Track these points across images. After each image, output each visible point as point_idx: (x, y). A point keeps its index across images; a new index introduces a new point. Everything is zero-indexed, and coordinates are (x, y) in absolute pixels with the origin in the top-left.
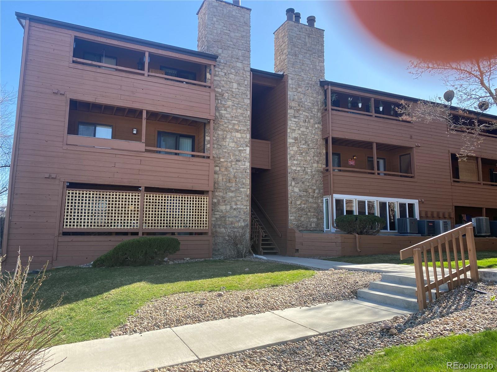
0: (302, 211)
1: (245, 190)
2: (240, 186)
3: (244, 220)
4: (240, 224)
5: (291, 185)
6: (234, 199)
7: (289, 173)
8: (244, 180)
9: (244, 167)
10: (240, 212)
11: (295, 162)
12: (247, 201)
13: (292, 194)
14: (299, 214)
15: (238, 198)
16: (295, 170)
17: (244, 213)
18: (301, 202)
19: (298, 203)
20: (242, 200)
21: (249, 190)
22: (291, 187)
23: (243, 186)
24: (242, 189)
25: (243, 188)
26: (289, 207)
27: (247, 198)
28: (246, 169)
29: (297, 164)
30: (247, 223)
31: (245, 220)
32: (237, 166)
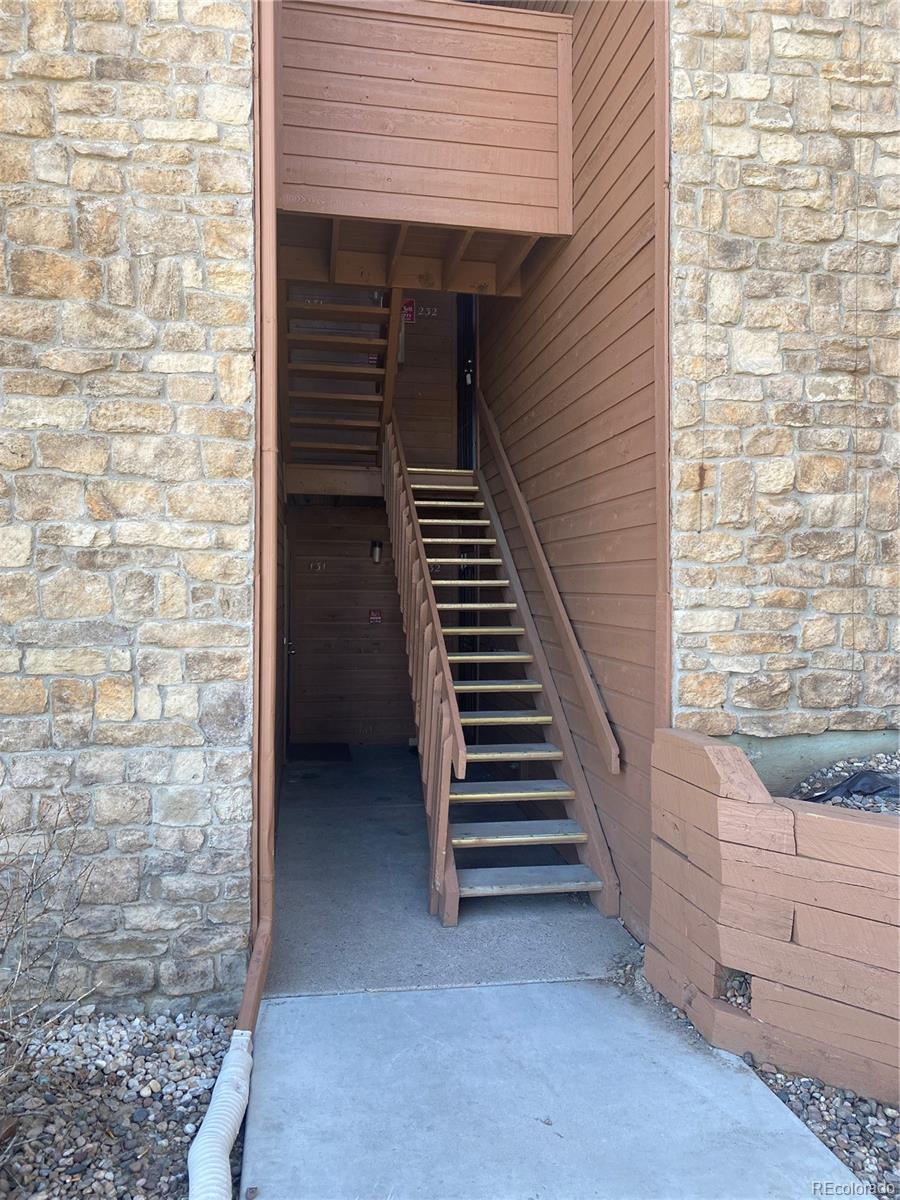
0: (812, 552)
1: (206, 362)
2: (150, 328)
3: (191, 663)
4: (149, 704)
5: (702, 312)
6: (86, 460)
7: (686, 196)
8: (188, 266)
9: (188, 129)
10: (150, 584)
11: (748, 86)
12: (230, 474)
13: (713, 393)
14: (775, 580)
15: (124, 447)
16: (750, 163)
17: (195, 596)
18: (804, 473)
19: (775, 474)
20: (166, 469)
21: (243, 363)
22: (697, 328)
23: (179, 326)
24: (164, 361)
25: (179, 344)
26: (681, 519)
27: (229, 448)
28: (216, 159)
29: (765, 104)
30: (224, 688)
31: (205, 658)
32: (107, 122)
